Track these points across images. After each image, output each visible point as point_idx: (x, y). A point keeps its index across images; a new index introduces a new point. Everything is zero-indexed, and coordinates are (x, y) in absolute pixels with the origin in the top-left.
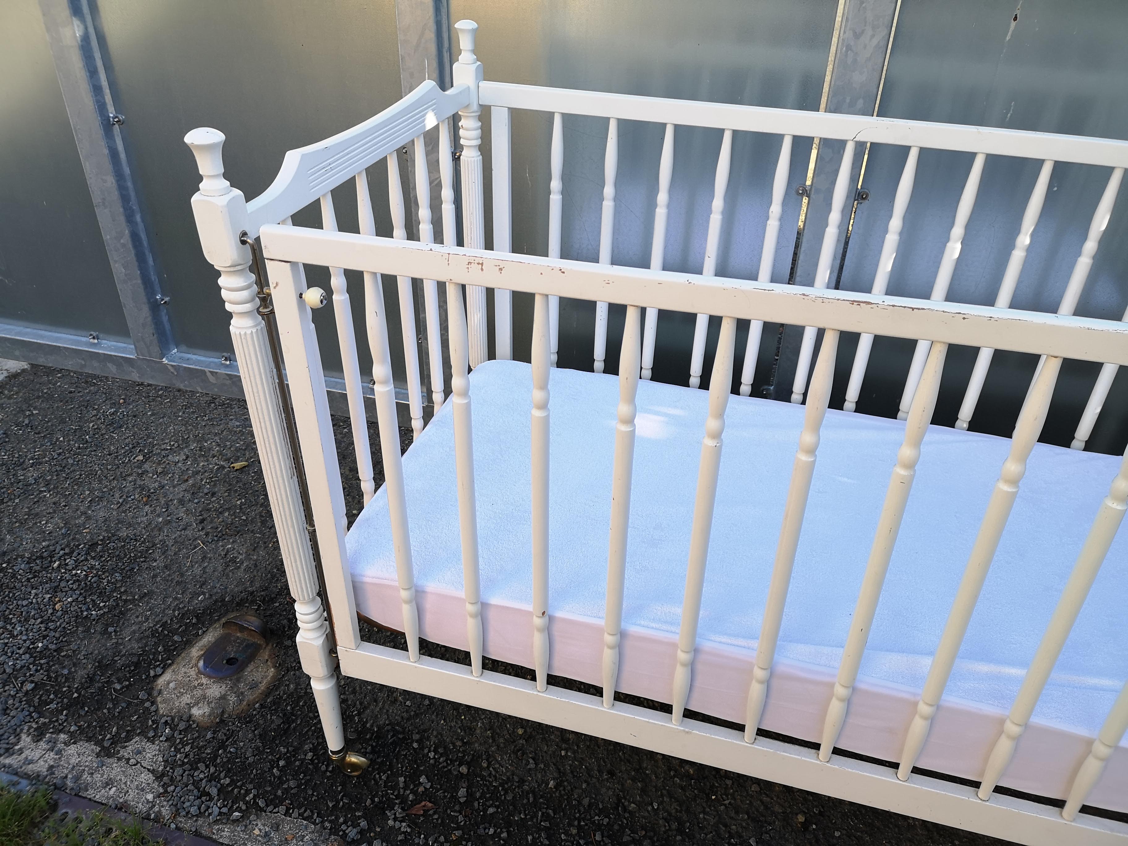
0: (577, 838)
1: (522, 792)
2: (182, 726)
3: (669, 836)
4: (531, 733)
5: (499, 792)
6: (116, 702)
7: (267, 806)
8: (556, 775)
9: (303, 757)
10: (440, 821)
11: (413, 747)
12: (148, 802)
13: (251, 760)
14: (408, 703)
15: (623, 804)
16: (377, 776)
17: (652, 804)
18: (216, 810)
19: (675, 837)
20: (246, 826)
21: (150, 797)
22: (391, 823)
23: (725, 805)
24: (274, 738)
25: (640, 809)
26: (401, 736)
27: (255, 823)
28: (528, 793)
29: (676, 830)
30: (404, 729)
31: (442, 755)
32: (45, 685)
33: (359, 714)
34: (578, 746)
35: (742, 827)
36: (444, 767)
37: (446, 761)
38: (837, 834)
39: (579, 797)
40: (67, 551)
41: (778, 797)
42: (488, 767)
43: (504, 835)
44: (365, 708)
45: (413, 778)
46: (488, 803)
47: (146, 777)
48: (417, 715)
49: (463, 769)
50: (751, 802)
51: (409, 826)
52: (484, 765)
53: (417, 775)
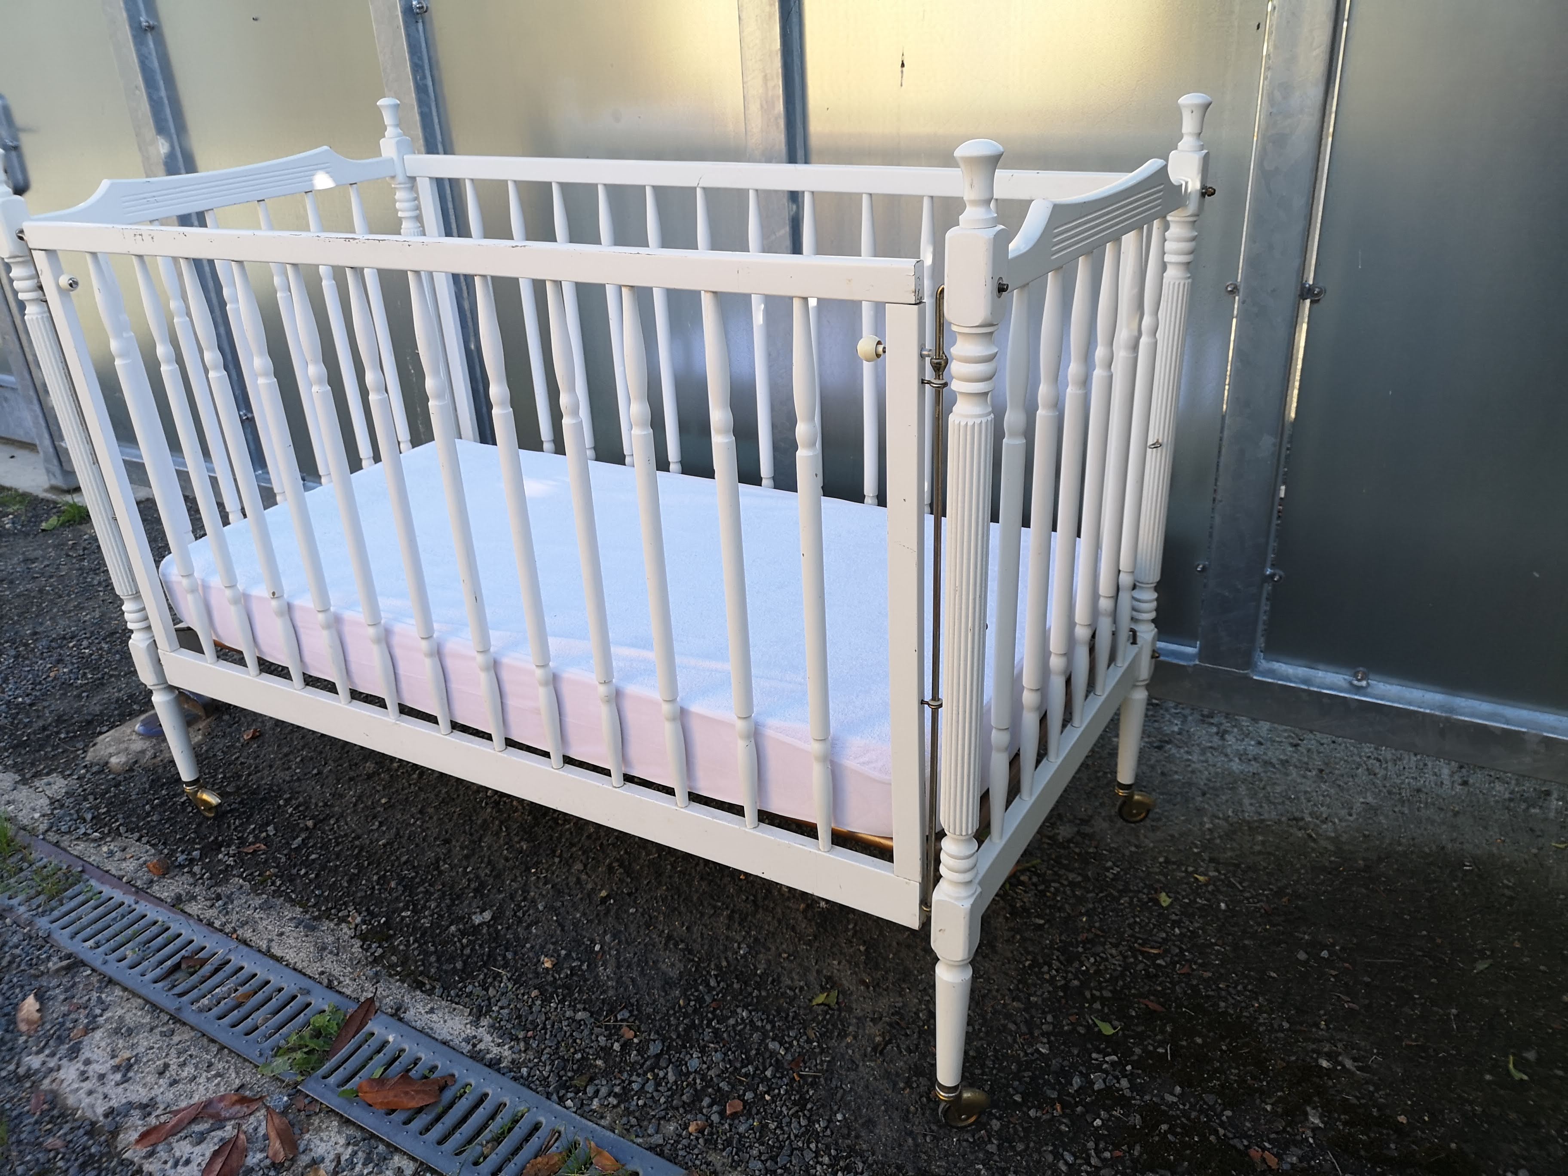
0: (375, 884)
1: (352, 846)
2: (95, 769)
3: (463, 893)
4: (394, 803)
5: (331, 843)
6: (55, 748)
7: (126, 832)
8: (393, 837)
10: (263, 860)
11: (279, 804)
12: (32, 818)
13: (133, 797)
15: (439, 864)
17: (465, 868)
18: (83, 831)
19: (469, 894)
20: (99, 845)
21: (37, 815)
22: (220, 856)
24: (164, 784)
25: (452, 869)
26: (273, 794)
27: (108, 843)
28: (356, 847)
29: (474, 889)
31: (299, 812)
32: (6, 728)
33: (249, 775)
34: (431, 818)
35: (541, 894)
36: (295, 820)
37: (299, 816)
38: (632, 910)
39: (400, 854)
40: (88, 635)
42: (334, 824)
43: (312, 876)
44: (259, 771)
45: (263, 827)
46: (315, 851)
47: (44, 801)
48: (299, 780)
49: (310, 823)
50: (567, 878)
51: (235, 861)
52: (332, 822)
53: (268, 824)
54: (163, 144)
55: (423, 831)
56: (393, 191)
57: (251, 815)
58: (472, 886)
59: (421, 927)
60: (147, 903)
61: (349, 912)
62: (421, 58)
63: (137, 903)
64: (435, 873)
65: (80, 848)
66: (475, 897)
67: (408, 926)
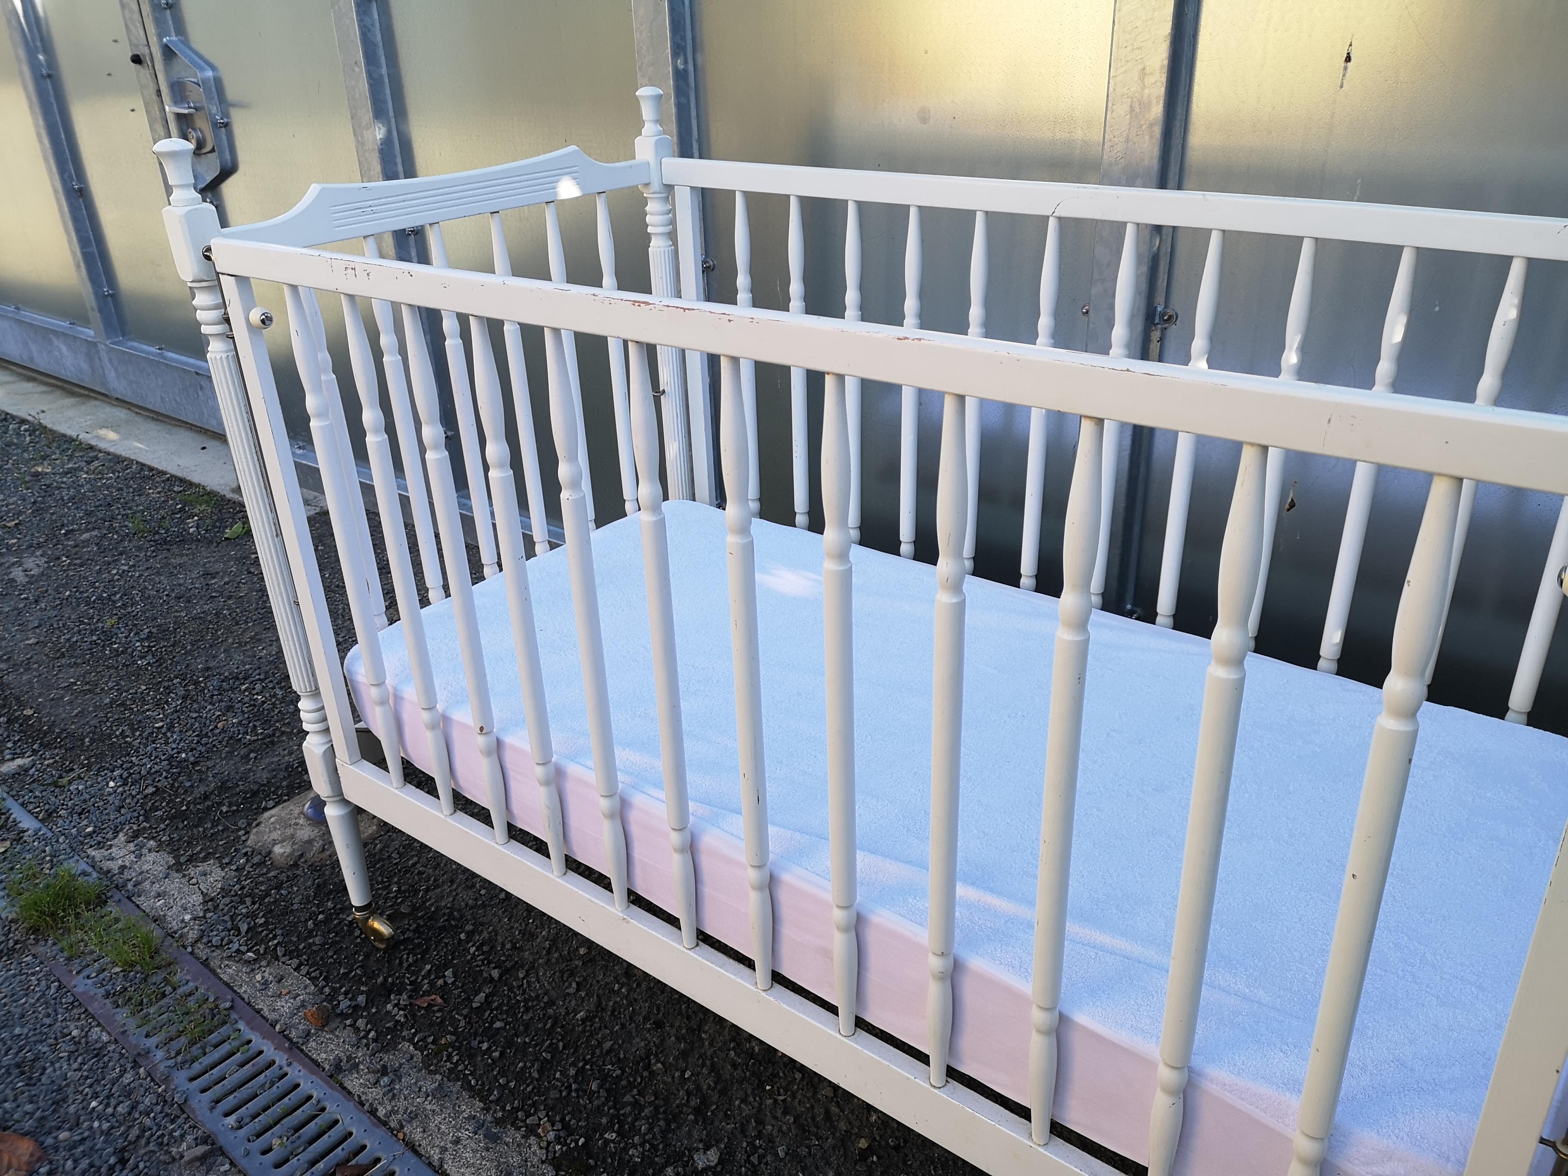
0: (571, 1080)
1: (544, 1015)
2: (256, 860)
3: (681, 1112)
4: (595, 956)
5: (519, 1008)
6: (215, 823)
7: (284, 955)
8: (593, 1007)
9: (344, 917)
10: (438, 1020)
11: (460, 939)
12: (183, 921)
13: (295, 907)
14: (483, 892)
15: (650, 1061)
16: (405, 956)
17: (683, 1073)
18: (236, 946)
19: (688, 1115)
20: (253, 970)
21: (187, 917)
22: (389, 1007)
23: (776, 1101)
25: (666, 1071)
26: (453, 923)
27: (263, 969)
28: (549, 1018)
29: (695, 1108)
30: (462, 917)
31: (483, 954)
32: (165, 792)
33: (427, 890)
34: (639, 985)
35: (780, 1130)
36: (477, 966)
37: (483, 961)
39: (603, 1038)
40: (262, 677)
41: (852, 1112)
42: (523, 978)
43: (496, 1054)
44: (438, 886)
45: (441, 969)
46: (499, 1016)
47: (197, 898)
48: (484, 906)
49: (495, 974)
50: (812, 1107)
51: (405, 1016)
52: (521, 976)
53: (446, 967)
54: (380, 129)
55: (630, 1004)
56: (645, 202)
57: (427, 950)
58: (692, 1103)
59: (629, 1161)
60: (300, 1068)
61: (540, 1119)
62: (683, 38)
63: (289, 1065)
64: (646, 1074)
65: (230, 971)
66: (696, 1121)
67: (612, 1155)
